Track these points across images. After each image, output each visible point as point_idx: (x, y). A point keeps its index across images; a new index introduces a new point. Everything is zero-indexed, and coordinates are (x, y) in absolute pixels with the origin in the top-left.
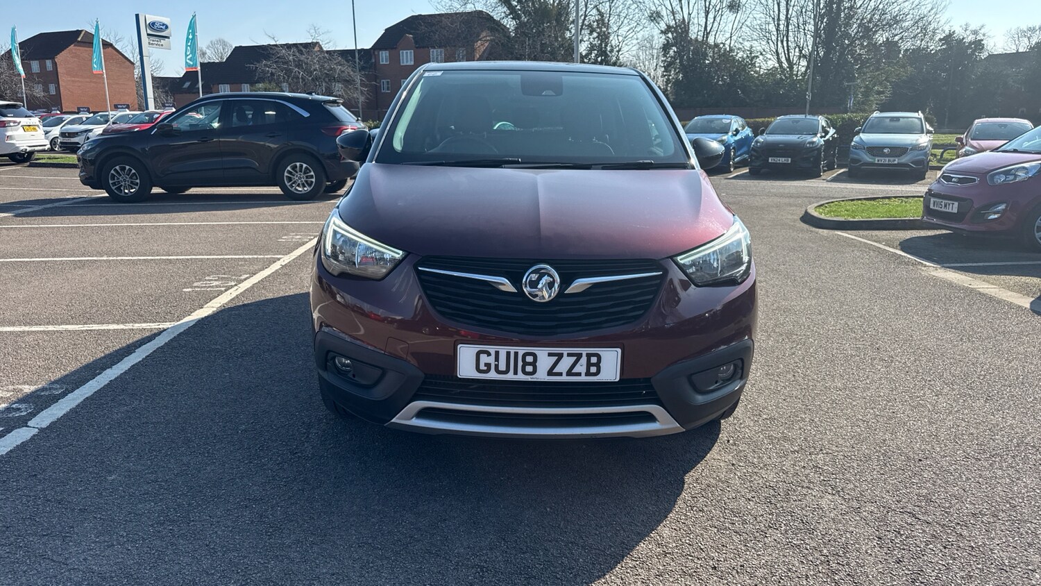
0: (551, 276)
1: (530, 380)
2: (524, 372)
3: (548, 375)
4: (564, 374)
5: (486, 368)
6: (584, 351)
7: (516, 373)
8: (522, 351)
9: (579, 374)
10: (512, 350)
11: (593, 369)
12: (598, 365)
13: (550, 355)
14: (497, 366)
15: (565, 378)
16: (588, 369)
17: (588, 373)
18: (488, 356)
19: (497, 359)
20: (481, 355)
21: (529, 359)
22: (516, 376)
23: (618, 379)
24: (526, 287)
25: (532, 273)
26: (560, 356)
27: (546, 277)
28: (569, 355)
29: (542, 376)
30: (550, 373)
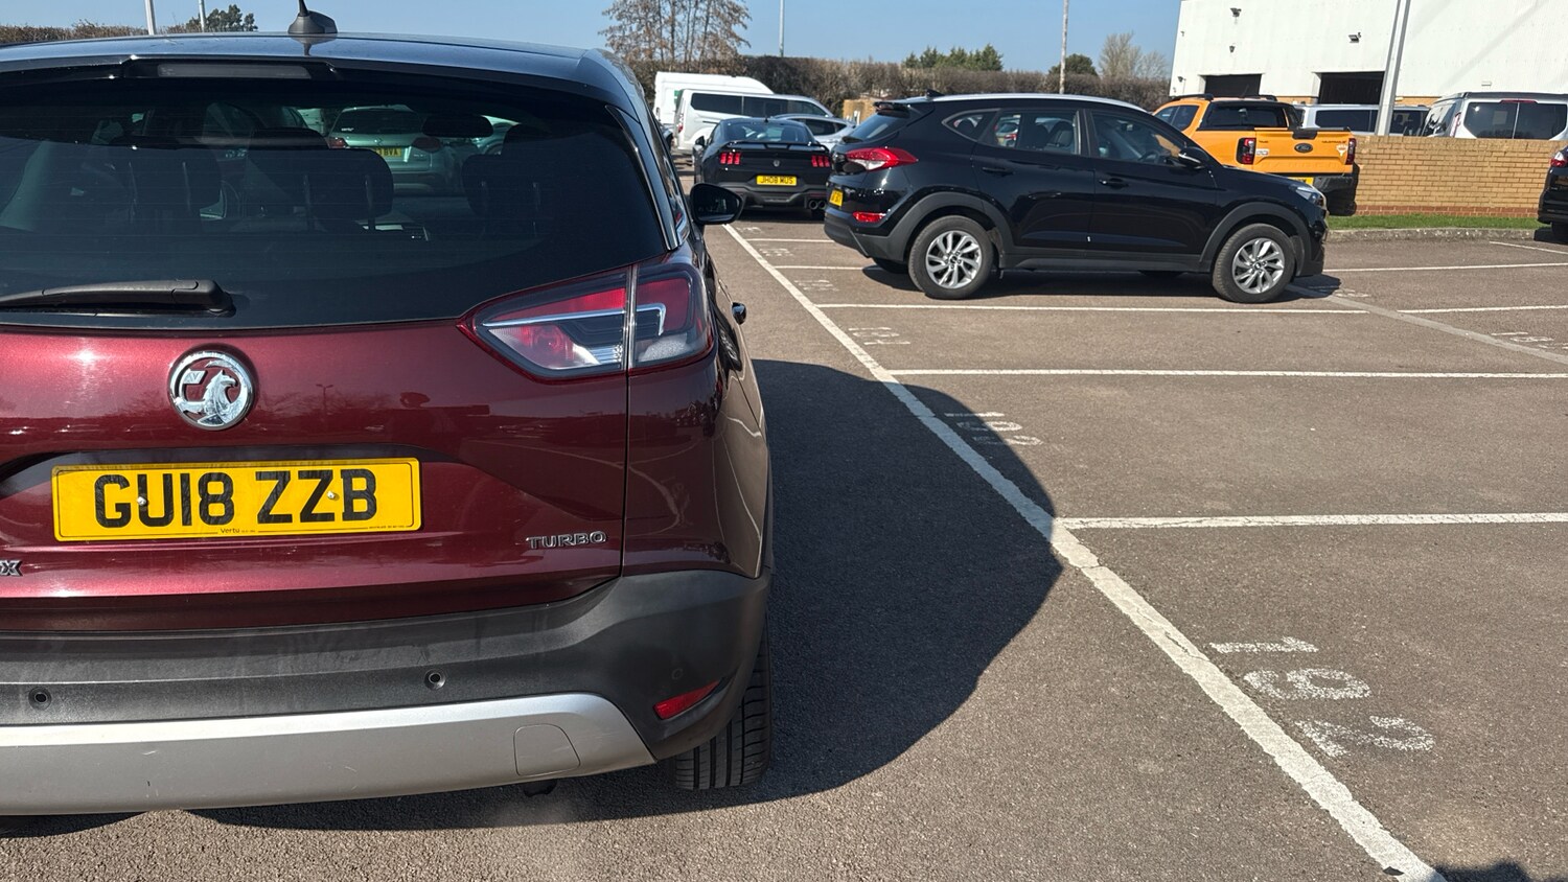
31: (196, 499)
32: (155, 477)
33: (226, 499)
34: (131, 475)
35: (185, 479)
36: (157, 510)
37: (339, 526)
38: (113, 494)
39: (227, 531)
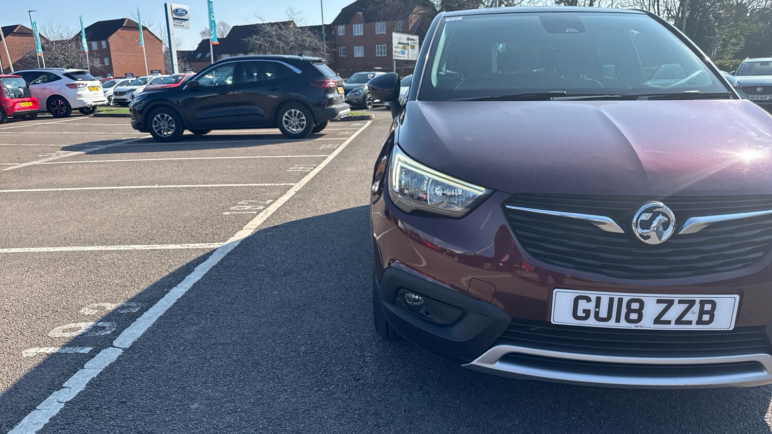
0: (666, 216)
1: (634, 328)
2: (628, 320)
3: (654, 323)
4: (673, 322)
5: (584, 315)
6: (698, 298)
7: (618, 320)
8: (626, 297)
9: (690, 323)
10: (616, 296)
11: (706, 317)
12: (711, 313)
13: (659, 301)
14: (597, 314)
15: (673, 327)
16: (700, 317)
17: (700, 322)
18: (587, 302)
19: (598, 305)
20: (580, 301)
21: (635, 306)
22: (618, 324)
23: (732, 328)
24: (637, 227)
25: (646, 211)
26: (670, 303)
27: (660, 217)
28: (680, 302)
29: (647, 323)
30: (657, 321)
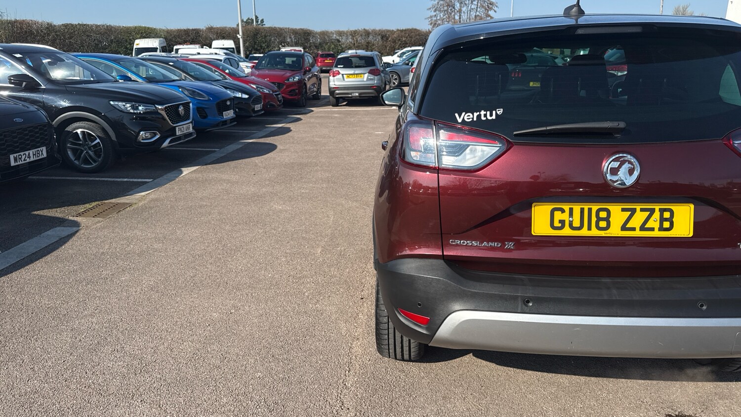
31: (594, 219)
32: (577, 208)
33: (607, 219)
34: (566, 207)
35: (590, 210)
36: (577, 223)
37: (657, 233)
38: (558, 216)
39: (606, 233)
